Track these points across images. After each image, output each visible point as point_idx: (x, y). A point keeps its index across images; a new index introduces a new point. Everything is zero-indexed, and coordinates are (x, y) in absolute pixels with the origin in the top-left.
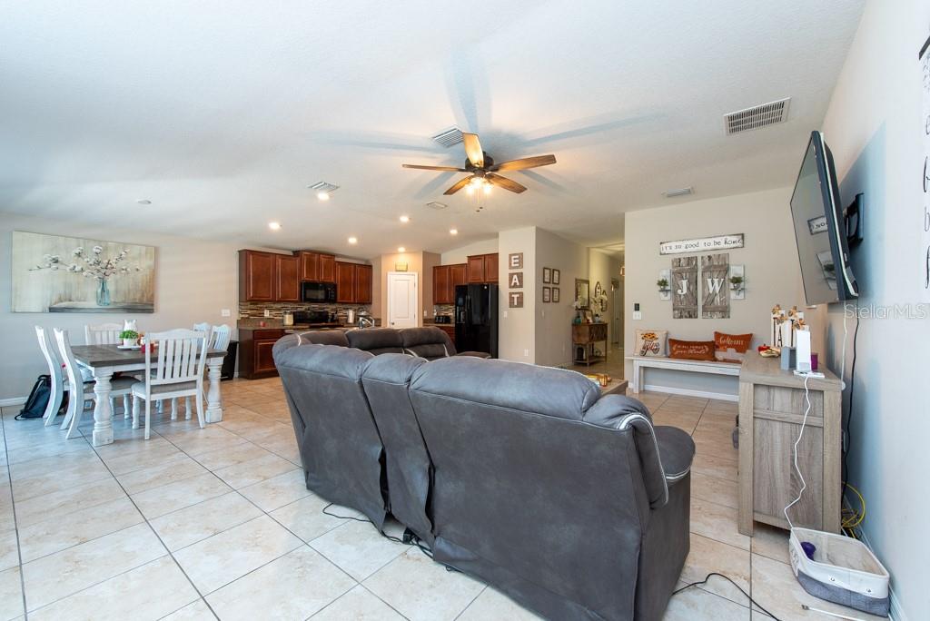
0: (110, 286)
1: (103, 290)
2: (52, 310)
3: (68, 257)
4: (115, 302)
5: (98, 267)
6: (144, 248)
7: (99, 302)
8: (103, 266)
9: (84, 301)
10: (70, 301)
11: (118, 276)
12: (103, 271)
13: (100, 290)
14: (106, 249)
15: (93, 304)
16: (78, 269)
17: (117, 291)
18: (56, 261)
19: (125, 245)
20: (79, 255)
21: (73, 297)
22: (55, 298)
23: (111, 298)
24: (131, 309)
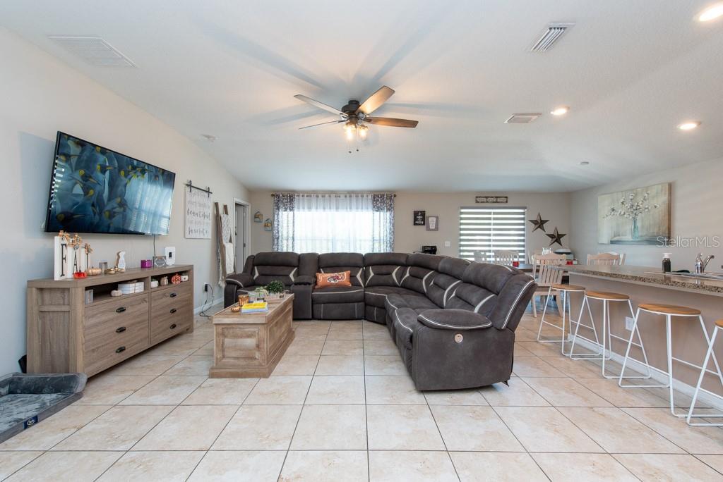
0: (639, 224)
1: (635, 227)
2: (612, 242)
3: (617, 206)
4: (642, 236)
5: (632, 210)
6: (660, 186)
7: (633, 236)
8: (634, 208)
9: (625, 235)
10: (619, 235)
11: (643, 215)
12: (635, 212)
13: (633, 227)
14: (636, 195)
15: (629, 238)
16: (622, 213)
17: (643, 227)
18: (613, 210)
19: (647, 188)
20: (623, 203)
21: (621, 233)
22: (613, 235)
23: (639, 233)
24: (652, 241)
